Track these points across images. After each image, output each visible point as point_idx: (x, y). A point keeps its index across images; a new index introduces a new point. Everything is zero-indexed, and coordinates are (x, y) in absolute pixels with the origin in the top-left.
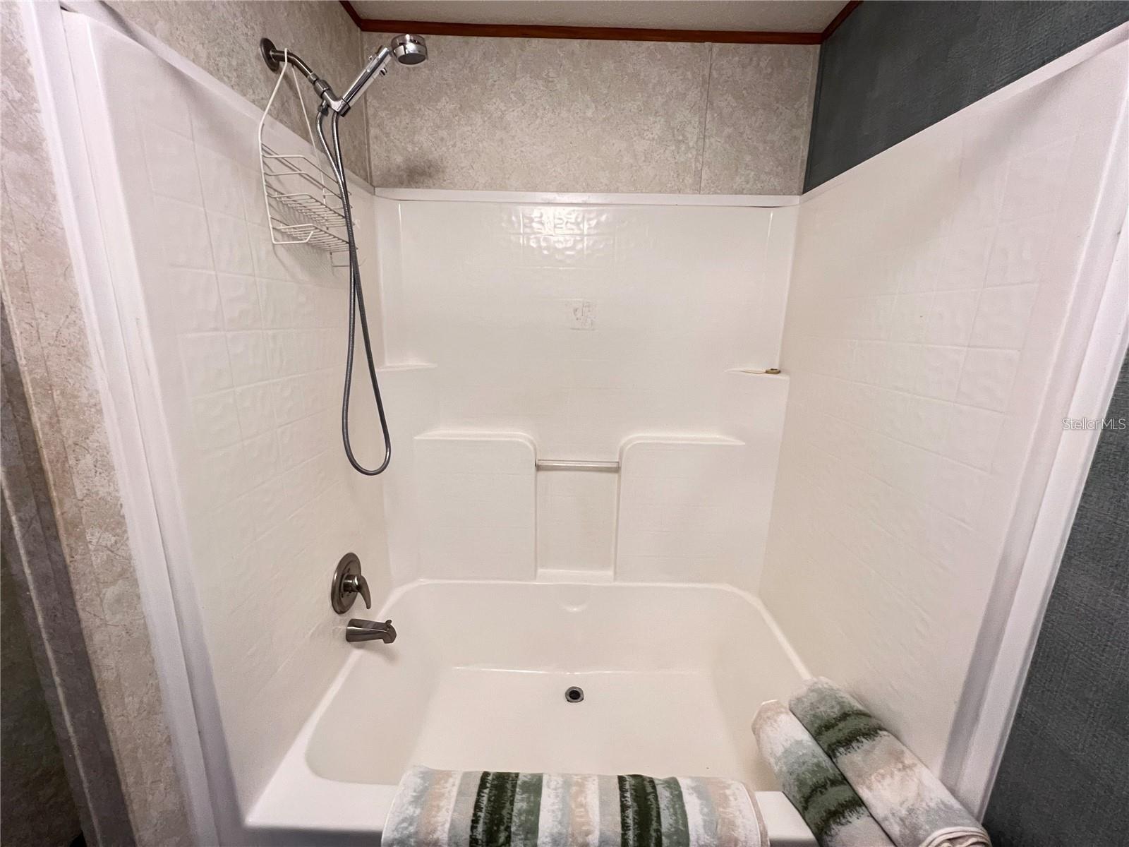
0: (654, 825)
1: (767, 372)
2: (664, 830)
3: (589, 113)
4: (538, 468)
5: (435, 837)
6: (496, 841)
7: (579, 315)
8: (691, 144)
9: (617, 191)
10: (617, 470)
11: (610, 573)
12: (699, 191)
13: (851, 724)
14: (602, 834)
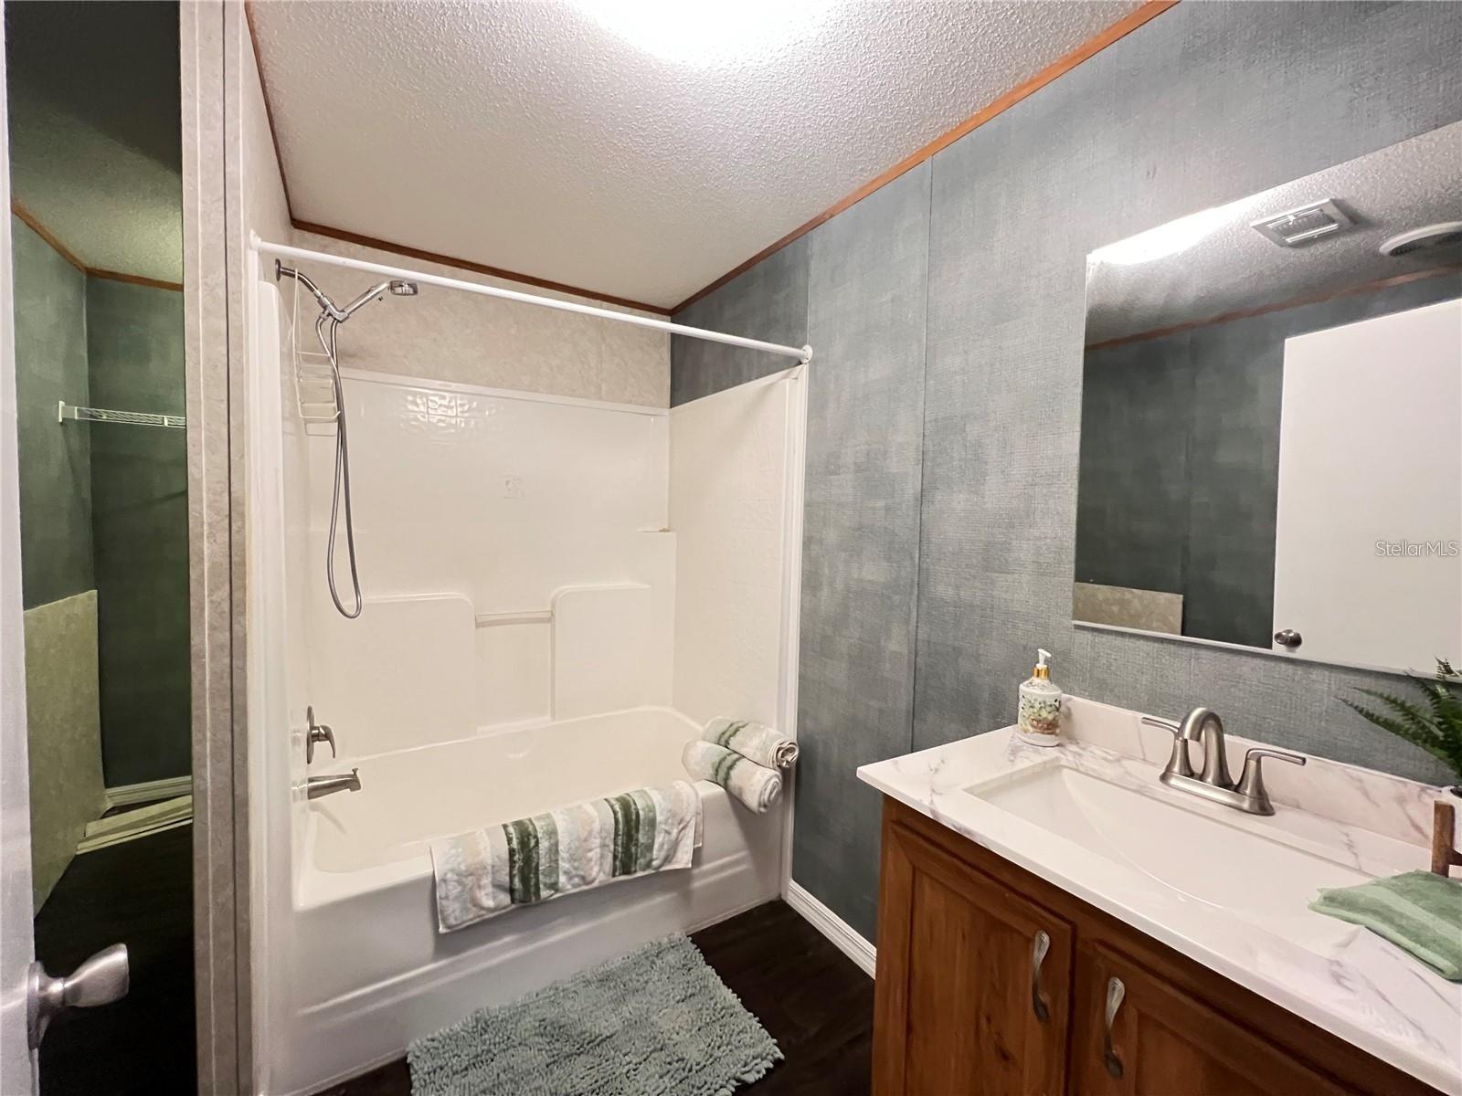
0: (633, 807)
1: (660, 531)
2: (639, 807)
3: (513, 331)
4: (478, 625)
5: (481, 857)
6: (528, 846)
7: (510, 486)
8: (592, 365)
9: (537, 391)
10: (550, 619)
11: (548, 717)
12: (600, 398)
13: (735, 727)
14: (600, 820)
